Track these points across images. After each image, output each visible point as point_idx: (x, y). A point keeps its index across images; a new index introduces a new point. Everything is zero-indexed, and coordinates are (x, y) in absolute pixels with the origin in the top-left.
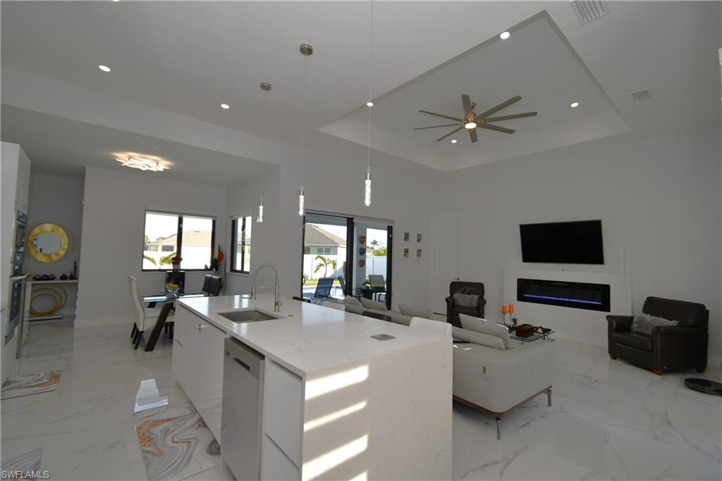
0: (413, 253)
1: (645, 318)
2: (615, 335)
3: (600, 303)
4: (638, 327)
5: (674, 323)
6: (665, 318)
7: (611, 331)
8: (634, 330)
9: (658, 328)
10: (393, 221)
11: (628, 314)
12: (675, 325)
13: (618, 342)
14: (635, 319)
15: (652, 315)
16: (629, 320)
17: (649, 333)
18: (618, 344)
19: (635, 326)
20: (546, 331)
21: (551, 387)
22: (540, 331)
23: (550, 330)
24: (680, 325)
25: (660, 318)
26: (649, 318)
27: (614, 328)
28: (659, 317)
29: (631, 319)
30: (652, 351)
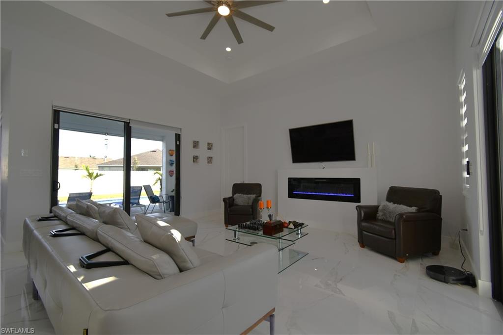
0: (203, 160)
1: (388, 206)
2: (364, 224)
3: (352, 195)
4: (382, 215)
5: (413, 209)
6: (405, 205)
7: (360, 221)
8: (380, 218)
9: (401, 215)
10: (181, 129)
11: (375, 203)
12: (414, 211)
13: (365, 231)
14: (380, 208)
15: (394, 203)
16: (375, 209)
17: (392, 220)
18: (365, 233)
19: (380, 215)
20: (298, 225)
21: (274, 310)
22: (291, 226)
23: (303, 224)
24: (418, 211)
25: (401, 206)
26: (391, 206)
27: (362, 218)
28: (400, 204)
29: (377, 207)
30: (395, 239)
